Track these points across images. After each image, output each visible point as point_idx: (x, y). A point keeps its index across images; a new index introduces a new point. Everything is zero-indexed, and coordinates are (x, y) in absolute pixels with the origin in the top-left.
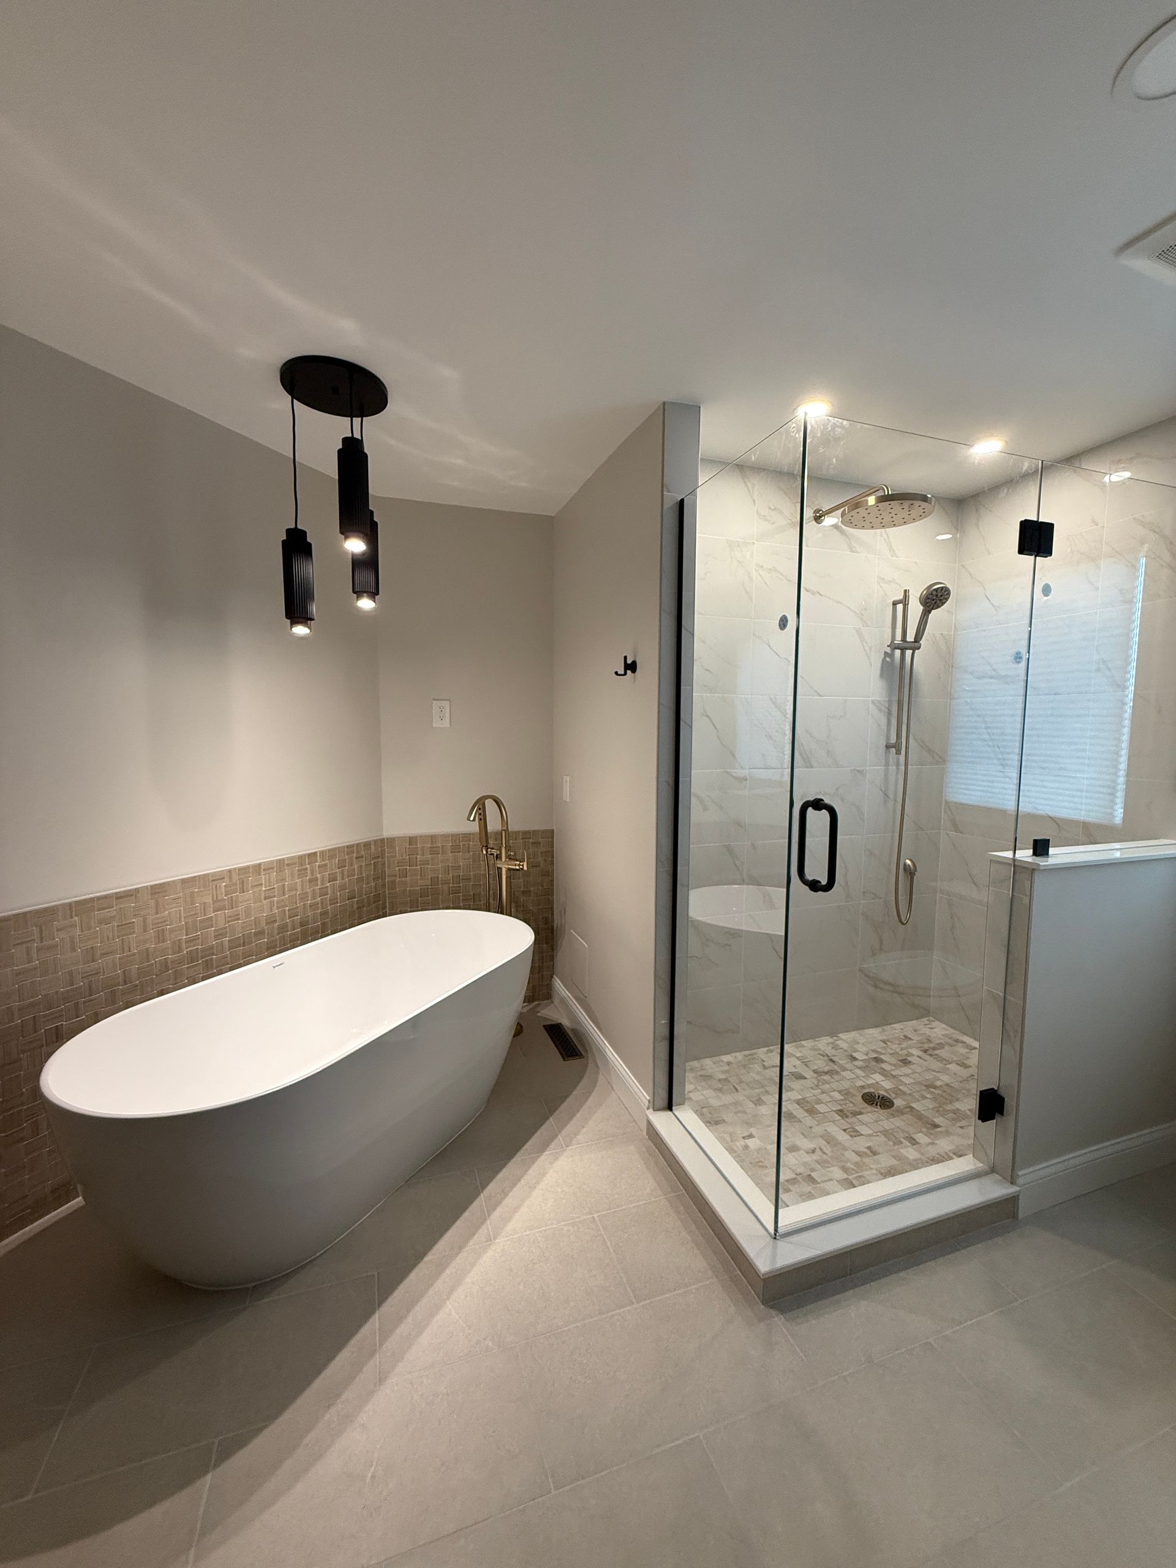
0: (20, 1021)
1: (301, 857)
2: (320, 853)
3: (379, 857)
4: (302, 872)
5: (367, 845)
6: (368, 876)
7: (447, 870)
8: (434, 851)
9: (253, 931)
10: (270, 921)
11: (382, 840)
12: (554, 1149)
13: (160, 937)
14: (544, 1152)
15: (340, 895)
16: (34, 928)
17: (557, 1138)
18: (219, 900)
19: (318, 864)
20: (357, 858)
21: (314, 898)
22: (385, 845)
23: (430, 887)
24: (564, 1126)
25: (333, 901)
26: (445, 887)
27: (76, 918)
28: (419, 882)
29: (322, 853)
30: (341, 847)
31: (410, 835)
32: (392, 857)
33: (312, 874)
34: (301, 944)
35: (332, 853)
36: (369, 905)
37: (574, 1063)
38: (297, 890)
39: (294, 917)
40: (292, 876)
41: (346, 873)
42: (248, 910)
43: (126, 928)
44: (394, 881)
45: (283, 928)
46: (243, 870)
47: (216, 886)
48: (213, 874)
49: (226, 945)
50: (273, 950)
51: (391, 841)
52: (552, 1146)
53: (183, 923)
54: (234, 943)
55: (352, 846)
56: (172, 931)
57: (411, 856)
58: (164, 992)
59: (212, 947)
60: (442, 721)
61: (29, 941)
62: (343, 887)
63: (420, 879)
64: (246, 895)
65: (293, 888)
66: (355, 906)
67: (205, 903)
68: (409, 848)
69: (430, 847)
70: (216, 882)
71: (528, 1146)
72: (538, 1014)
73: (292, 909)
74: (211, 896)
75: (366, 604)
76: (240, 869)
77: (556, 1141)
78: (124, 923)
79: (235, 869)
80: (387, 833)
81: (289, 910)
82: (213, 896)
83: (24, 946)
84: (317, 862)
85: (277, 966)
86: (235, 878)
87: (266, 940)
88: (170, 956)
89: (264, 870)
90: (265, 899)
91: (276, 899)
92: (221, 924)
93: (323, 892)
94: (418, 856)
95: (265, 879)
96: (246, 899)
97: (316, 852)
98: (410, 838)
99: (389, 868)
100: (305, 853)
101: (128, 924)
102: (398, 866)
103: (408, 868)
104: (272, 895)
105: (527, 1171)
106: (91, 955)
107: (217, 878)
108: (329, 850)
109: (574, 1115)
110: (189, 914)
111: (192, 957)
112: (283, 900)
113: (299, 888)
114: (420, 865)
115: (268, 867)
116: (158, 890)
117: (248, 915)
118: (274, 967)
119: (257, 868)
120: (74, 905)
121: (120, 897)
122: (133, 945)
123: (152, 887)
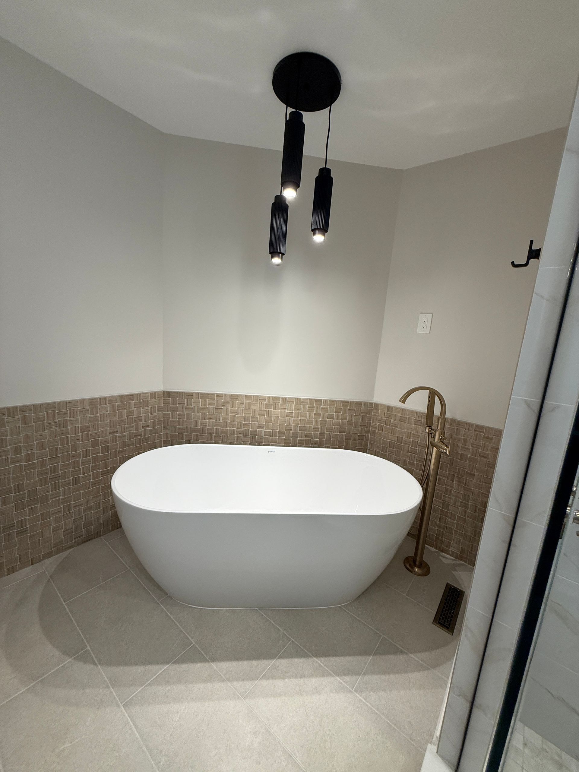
0: (177, 433)
1: (311, 400)
2: (324, 401)
3: (367, 413)
4: (311, 409)
5: (359, 404)
6: (356, 423)
7: (409, 435)
8: (402, 419)
9: (278, 431)
10: (289, 429)
11: (371, 404)
12: (344, 682)
13: (233, 419)
14: (338, 676)
15: (334, 428)
16: (185, 399)
17: (357, 677)
18: (262, 410)
19: (322, 406)
20: (349, 410)
21: (316, 424)
22: (372, 407)
23: (396, 443)
24: (373, 673)
25: (329, 430)
26: (406, 446)
27: (200, 400)
28: (390, 436)
29: (325, 401)
30: (339, 401)
31: (388, 405)
32: (375, 415)
33: (317, 411)
34: (305, 447)
35: (332, 403)
36: (355, 440)
37: (440, 633)
38: (306, 417)
39: (303, 431)
40: (304, 408)
41: (340, 417)
42: (277, 421)
43: (218, 410)
44: (375, 431)
45: (295, 435)
46: (277, 399)
47: (261, 403)
48: (261, 397)
49: (263, 433)
50: (287, 444)
51: (377, 406)
52: (347, 678)
53: (244, 416)
54: (267, 434)
55: (347, 402)
56: (238, 418)
57: (387, 419)
58: (232, 443)
59: (256, 431)
60: (424, 329)
61: (183, 404)
62: (337, 424)
63: (390, 435)
64: (276, 412)
65: (304, 415)
66: (344, 437)
67: (255, 409)
68: (386, 413)
69: (400, 416)
70: (261, 401)
71: (334, 660)
72: (453, 572)
73: (302, 427)
74: (258, 407)
75: (319, 238)
76: (275, 398)
77: (354, 678)
78: (218, 407)
79: (272, 397)
80: (376, 400)
81: (300, 426)
82: (259, 407)
83: (181, 405)
84: (321, 405)
85: (270, 452)
86: (272, 402)
87: (285, 438)
88: (236, 429)
89: (288, 401)
90: (287, 417)
91: (293, 418)
92: (262, 422)
93: (323, 423)
94: (392, 420)
95: (288, 406)
96: (276, 414)
97: (322, 400)
98: (388, 406)
99: (373, 422)
100: (314, 398)
101: (219, 408)
102: (378, 422)
103: (384, 425)
104: (291, 416)
105: (312, 676)
106: (204, 417)
107: (263, 399)
108: (330, 401)
109: (389, 673)
110: (247, 412)
111: (246, 433)
112: (297, 420)
113: (308, 416)
114: (392, 426)
115: (291, 401)
116: (234, 397)
117: (276, 421)
118: (269, 452)
119: (284, 400)
120: (200, 394)
121: (219, 396)
122: (221, 419)
123: (231, 395)
